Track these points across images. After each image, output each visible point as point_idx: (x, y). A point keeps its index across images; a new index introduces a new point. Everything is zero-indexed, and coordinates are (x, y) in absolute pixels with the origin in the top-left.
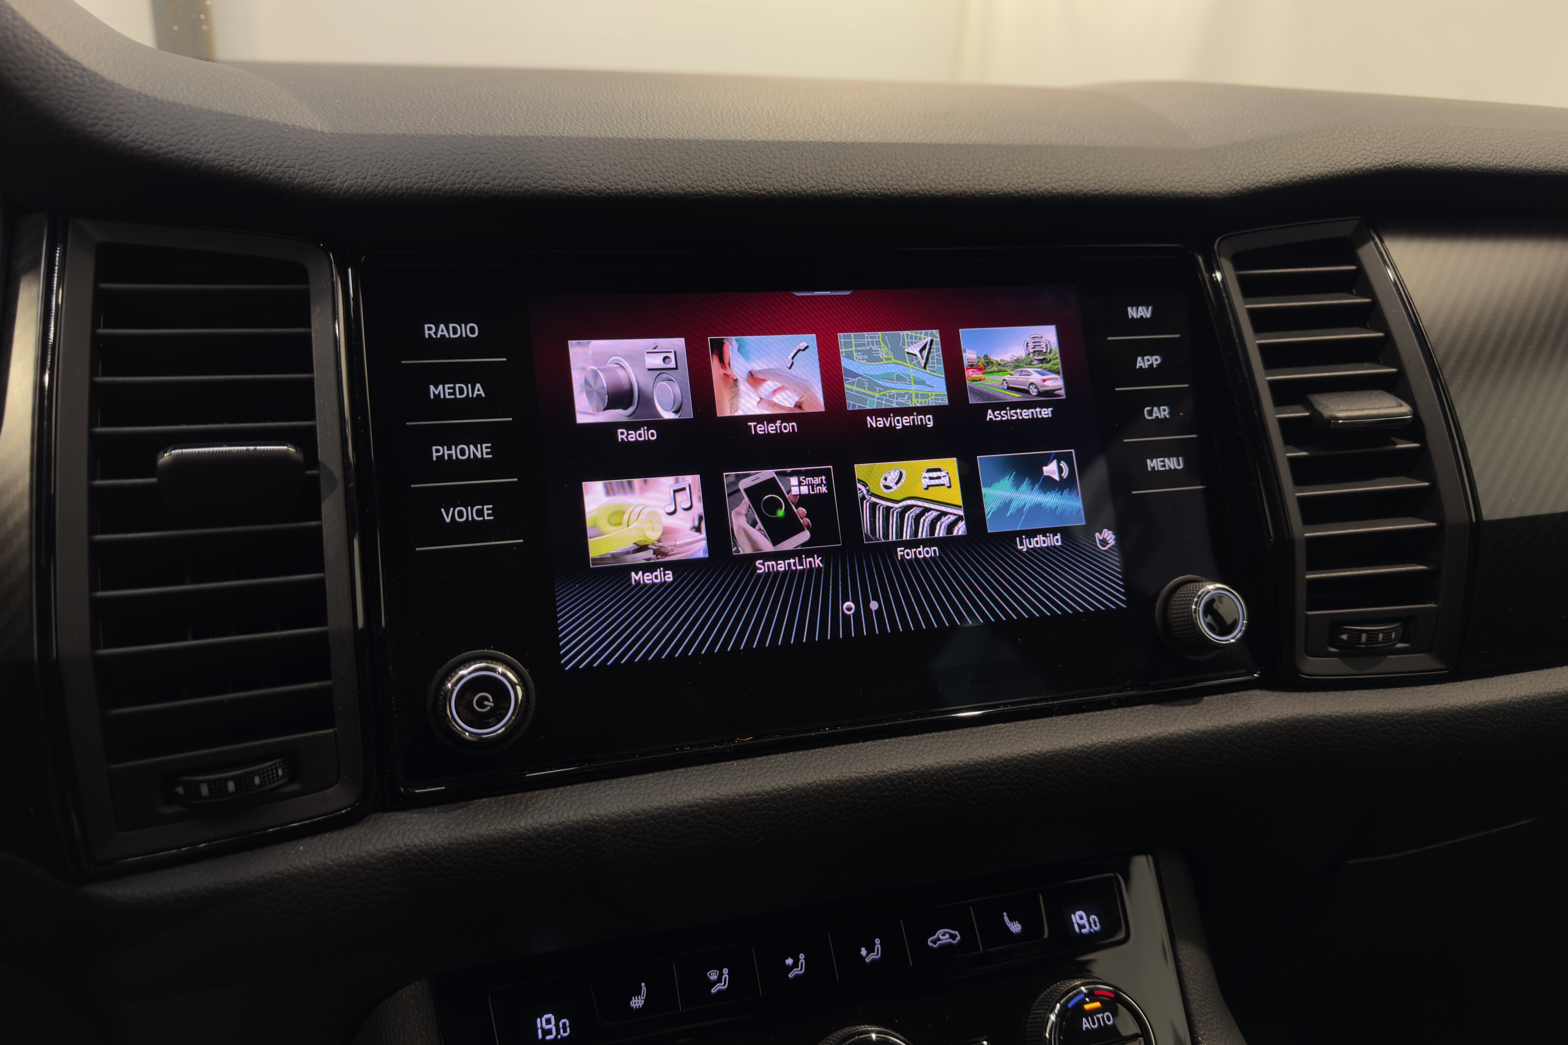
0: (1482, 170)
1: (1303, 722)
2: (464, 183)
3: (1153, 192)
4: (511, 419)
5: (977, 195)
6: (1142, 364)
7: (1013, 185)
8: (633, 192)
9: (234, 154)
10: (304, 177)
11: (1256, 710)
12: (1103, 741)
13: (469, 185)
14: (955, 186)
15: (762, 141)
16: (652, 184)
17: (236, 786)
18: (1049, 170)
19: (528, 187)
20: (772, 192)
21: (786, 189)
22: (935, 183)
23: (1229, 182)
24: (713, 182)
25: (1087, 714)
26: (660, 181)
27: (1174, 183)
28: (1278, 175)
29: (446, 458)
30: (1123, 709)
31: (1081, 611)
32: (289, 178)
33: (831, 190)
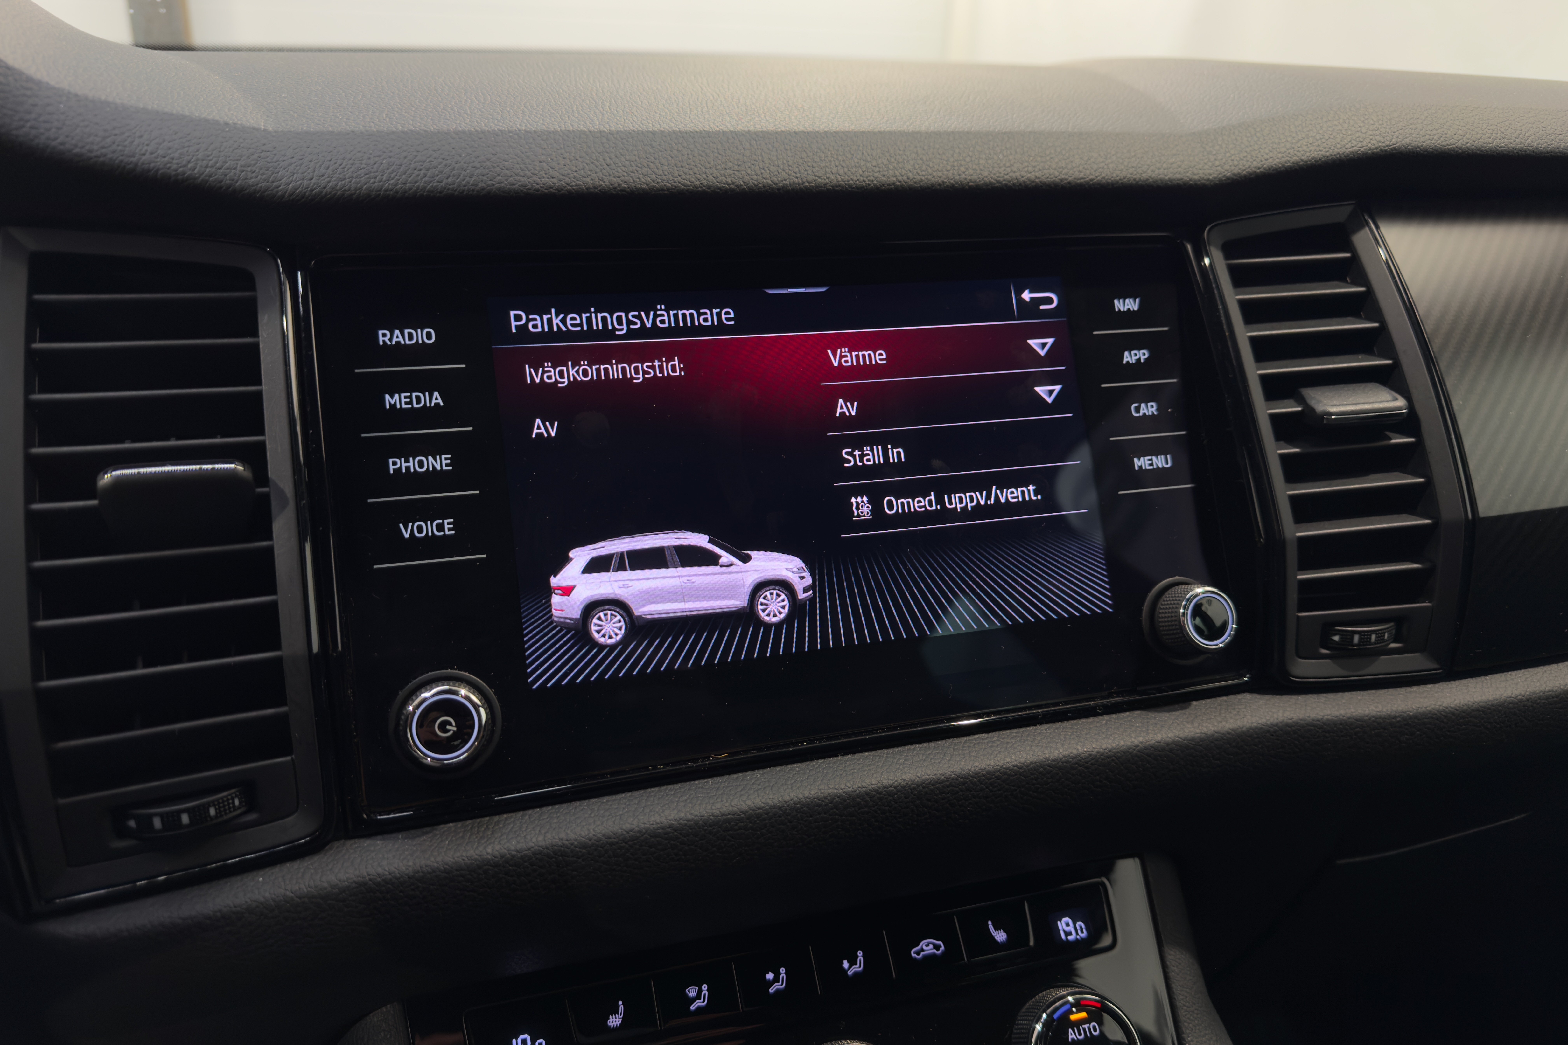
0: (1482, 151)
1: (1294, 726)
2: (416, 182)
3: (1140, 180)
4: (471, 429)
5: (957, 185)
6: (1129, 359)
7: (994, 174)
8: (595, 188)
9: (171, 156)
10: (246, 179)
11: (1245, 715)
12: (1089, 750)
13: (422, 184)
14: (933, 177)
15: (731, 132)
16: (615, 179)
17: (190, 818)
18: (1031, 158)
19: (483, 185)
20: (741, 185)
21: (756, 183)
22: (913, 174)
23: (1219, 168)
24: (679, 176)
25: (1072, 722)
26: (624, 176)
27: (1162, 170)
28: (1271, 160)
29: (404, 471)
30: (1109, 716)
31: (1066, 616)
32: (230, 180)
33: (803, 183)
